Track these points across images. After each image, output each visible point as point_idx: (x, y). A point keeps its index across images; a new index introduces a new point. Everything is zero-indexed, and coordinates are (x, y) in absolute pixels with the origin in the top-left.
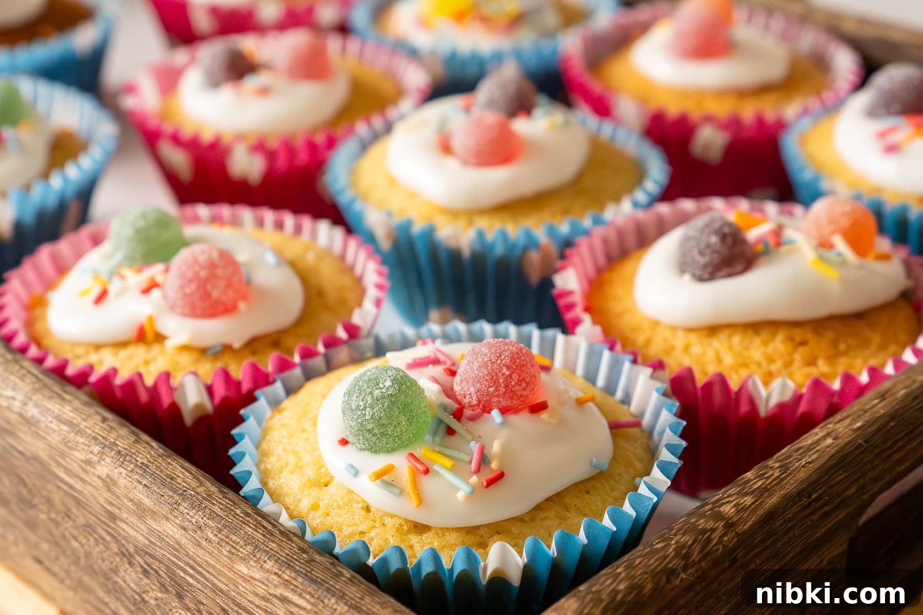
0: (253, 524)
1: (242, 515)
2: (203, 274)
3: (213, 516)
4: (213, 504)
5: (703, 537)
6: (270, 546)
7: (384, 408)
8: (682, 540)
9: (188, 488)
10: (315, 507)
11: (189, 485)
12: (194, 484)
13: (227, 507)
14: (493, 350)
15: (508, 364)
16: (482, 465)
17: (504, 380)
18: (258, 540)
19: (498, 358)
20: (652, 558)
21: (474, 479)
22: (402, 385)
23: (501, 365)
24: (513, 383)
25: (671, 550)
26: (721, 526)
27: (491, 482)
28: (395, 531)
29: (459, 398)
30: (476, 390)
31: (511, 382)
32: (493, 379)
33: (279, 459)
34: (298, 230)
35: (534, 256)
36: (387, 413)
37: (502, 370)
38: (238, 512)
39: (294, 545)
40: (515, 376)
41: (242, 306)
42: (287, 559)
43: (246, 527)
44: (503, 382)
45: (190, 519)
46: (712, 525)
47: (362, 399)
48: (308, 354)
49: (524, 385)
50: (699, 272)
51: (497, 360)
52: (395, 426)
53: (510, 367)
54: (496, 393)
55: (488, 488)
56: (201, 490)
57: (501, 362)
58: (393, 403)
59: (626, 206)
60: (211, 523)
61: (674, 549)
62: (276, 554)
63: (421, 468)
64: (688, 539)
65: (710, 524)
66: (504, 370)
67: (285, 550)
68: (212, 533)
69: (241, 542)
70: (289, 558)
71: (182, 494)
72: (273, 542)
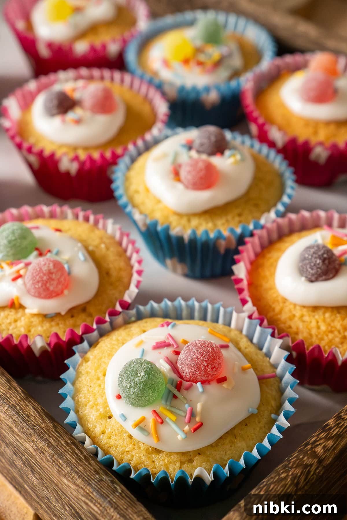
0: (71, 452)
1: (65, 445)
2: (45, 278)
3: (50, 445)
4: (50, 437)
5: (306, 470)
6: (79, 469)
7: (140, 389)
8: (295, 472)
9: (36, 424)
10: (103, 433)
11: (37, 421)
12: (40, 421)
13: (57, 439)
14: (199, 351)
15: (206, 360)
16: (192, 417)
17: (204, 368)
18: (73, 464)
19: (201, 356)
20: (279, 486)
21: (187, 428)
22: (150, 375)
23: (203, 360)
24: (209, 370)
25: (289, 479)
26: (316, 462)
27: (195, 430)
28: (145, 452)
29: (180, 372)
30: (189, 372)
31: (208, 369)
32: (198, 367)
33: (85, 397)
34: (96, 223)
35: (223, 244)
36: (142, 392)
37: (203, 363)
38: (63, 442)
39: (92, 468)
40: (210, 366)
41: (66, 292)
42: (88, 479)
43: (67, 454)
44: (203, 369)
45: (37, 446)
46: (311, 461)
47: (129, 383)
48: (101, 321)
49: (214, 370)
50: (309, 277)
51: (200, 357)
52: (146, 396)
53: (207, 361)
54: (200, 375)
55: (194, 433)
56: (43, 425)
57: (203, 359)
58: (145, 385)
59: (272, 215)
60: (48, 449)
61: (291, 479)
62: (82, 475)
63: (159, 420)
64: (298, 471)
65: (310, 461)
66: (204, 363)
67: (87, 472)
68: (49, 456)
69: (64, 464)
70: (89, 477)
71: (34, 428)
72: (81, 466)
